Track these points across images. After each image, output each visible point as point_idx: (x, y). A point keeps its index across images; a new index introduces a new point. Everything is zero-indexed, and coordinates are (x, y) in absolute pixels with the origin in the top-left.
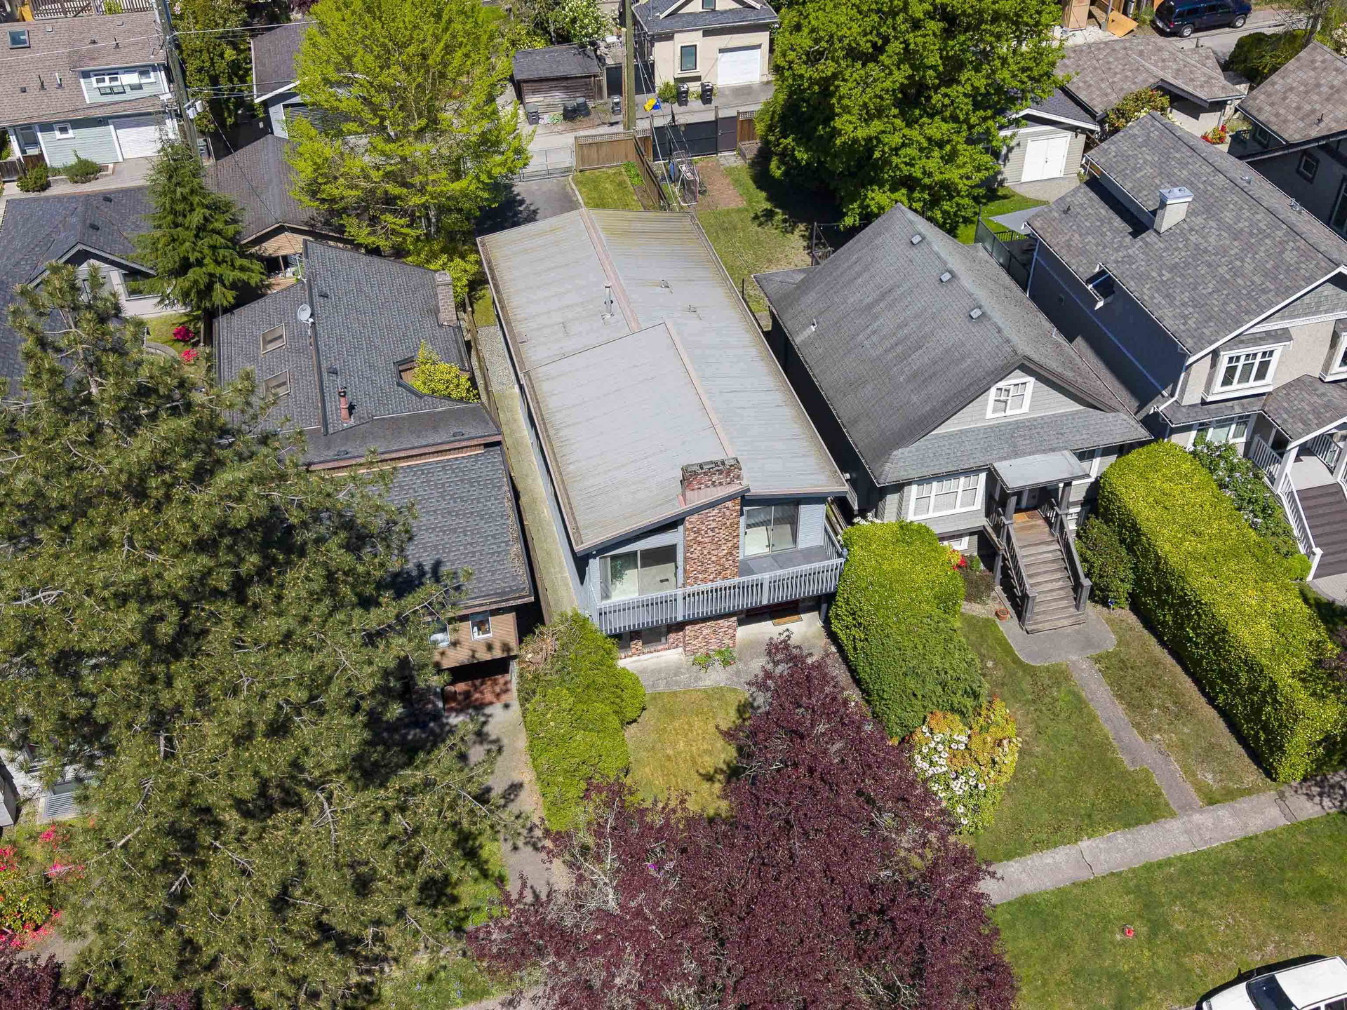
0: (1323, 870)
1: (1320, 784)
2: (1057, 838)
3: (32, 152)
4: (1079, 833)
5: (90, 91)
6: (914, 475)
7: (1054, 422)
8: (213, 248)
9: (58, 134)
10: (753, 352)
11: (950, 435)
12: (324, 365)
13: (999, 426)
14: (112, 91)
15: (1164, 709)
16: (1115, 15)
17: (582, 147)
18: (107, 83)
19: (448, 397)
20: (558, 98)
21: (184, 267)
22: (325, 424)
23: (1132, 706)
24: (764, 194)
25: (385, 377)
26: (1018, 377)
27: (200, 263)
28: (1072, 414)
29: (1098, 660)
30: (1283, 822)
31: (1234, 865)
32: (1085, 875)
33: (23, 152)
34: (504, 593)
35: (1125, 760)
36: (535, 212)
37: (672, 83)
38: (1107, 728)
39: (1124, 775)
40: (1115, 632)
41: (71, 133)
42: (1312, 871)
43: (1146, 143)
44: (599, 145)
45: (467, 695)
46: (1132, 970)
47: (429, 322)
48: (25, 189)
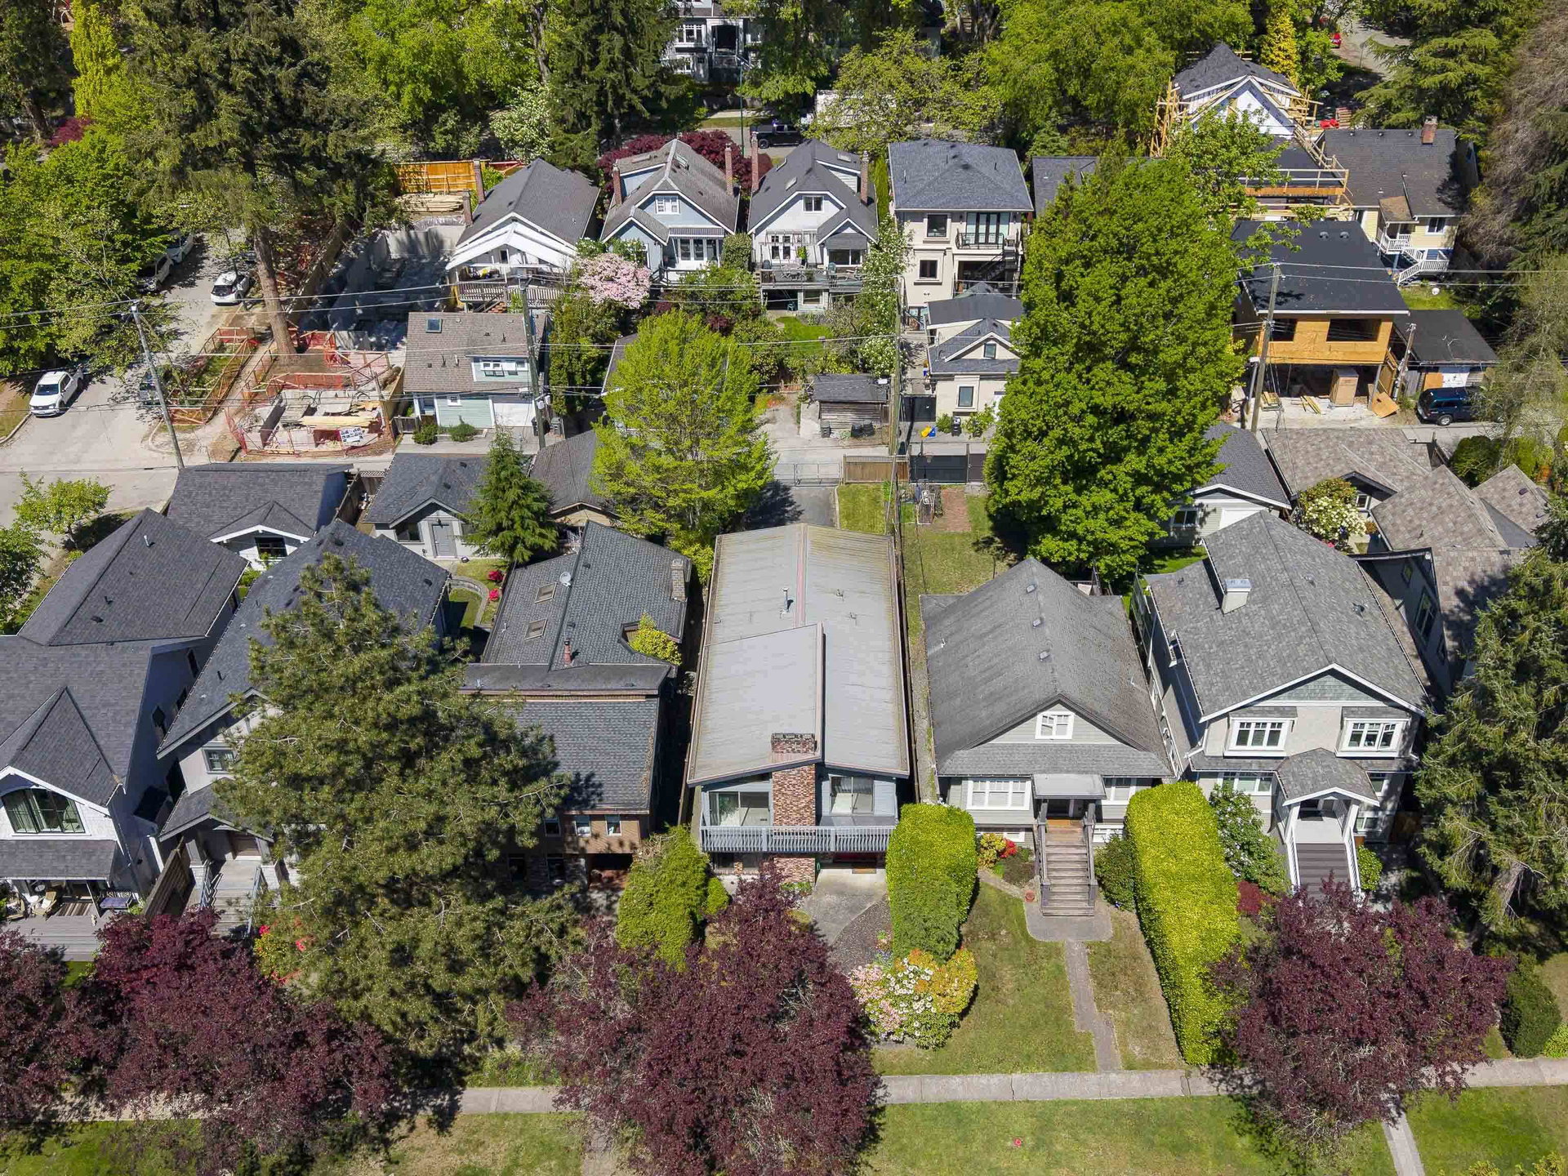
0: (1190, 1133)
1: (1224, 1073)
2: (998, 1067)
3: (429, 412)
4: (1017, 1066)
5: (478, 373)
6: (968, 772)
7: (1094, 751)
8: (522, 518)
9: (449, 402)
10: (887, 656)
11: (1004, 746)
12: (567, 619)
13: (1045, 746)
14: (494, 374)
15: (1126, 993)
16: (1384, 396)
17: (850, 465)
18: (491, 368)
19: (655, 656)
20: (849, 418)
21: (500, 528)
22: (551, 663)
23: (1100, 985)
24: (991, 524)
25: (611, 636)
26: (1058, 711)
27: (511, 528)
28: (1110, 747)
29: (1089, 946)
30: (1179, 1093)
31: (1124, 1115)
32: (1008, 1097)
33: (422, 412)
34: (629, 804)
35: (1075, 1020)
36: (800, 513)
37: (950, 415)
38: (1072, 997)
39: (1070, 1033)
40: (1115, 929)
41: (459, 402)
42: (1182, 1132)
43: (1246, 537)
44: (864, 464)
45: (611, 879)
46: (1008, 1168)
47: (665, 594)
48: (418, 441)
